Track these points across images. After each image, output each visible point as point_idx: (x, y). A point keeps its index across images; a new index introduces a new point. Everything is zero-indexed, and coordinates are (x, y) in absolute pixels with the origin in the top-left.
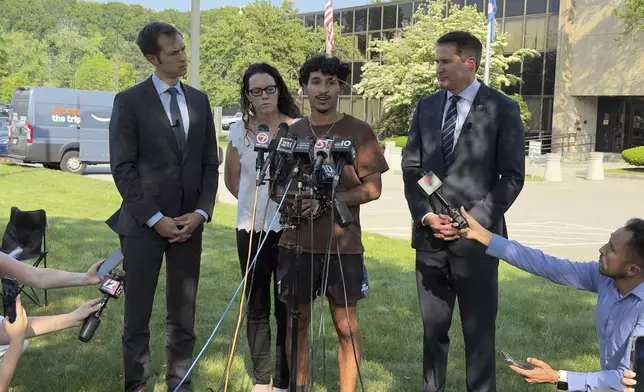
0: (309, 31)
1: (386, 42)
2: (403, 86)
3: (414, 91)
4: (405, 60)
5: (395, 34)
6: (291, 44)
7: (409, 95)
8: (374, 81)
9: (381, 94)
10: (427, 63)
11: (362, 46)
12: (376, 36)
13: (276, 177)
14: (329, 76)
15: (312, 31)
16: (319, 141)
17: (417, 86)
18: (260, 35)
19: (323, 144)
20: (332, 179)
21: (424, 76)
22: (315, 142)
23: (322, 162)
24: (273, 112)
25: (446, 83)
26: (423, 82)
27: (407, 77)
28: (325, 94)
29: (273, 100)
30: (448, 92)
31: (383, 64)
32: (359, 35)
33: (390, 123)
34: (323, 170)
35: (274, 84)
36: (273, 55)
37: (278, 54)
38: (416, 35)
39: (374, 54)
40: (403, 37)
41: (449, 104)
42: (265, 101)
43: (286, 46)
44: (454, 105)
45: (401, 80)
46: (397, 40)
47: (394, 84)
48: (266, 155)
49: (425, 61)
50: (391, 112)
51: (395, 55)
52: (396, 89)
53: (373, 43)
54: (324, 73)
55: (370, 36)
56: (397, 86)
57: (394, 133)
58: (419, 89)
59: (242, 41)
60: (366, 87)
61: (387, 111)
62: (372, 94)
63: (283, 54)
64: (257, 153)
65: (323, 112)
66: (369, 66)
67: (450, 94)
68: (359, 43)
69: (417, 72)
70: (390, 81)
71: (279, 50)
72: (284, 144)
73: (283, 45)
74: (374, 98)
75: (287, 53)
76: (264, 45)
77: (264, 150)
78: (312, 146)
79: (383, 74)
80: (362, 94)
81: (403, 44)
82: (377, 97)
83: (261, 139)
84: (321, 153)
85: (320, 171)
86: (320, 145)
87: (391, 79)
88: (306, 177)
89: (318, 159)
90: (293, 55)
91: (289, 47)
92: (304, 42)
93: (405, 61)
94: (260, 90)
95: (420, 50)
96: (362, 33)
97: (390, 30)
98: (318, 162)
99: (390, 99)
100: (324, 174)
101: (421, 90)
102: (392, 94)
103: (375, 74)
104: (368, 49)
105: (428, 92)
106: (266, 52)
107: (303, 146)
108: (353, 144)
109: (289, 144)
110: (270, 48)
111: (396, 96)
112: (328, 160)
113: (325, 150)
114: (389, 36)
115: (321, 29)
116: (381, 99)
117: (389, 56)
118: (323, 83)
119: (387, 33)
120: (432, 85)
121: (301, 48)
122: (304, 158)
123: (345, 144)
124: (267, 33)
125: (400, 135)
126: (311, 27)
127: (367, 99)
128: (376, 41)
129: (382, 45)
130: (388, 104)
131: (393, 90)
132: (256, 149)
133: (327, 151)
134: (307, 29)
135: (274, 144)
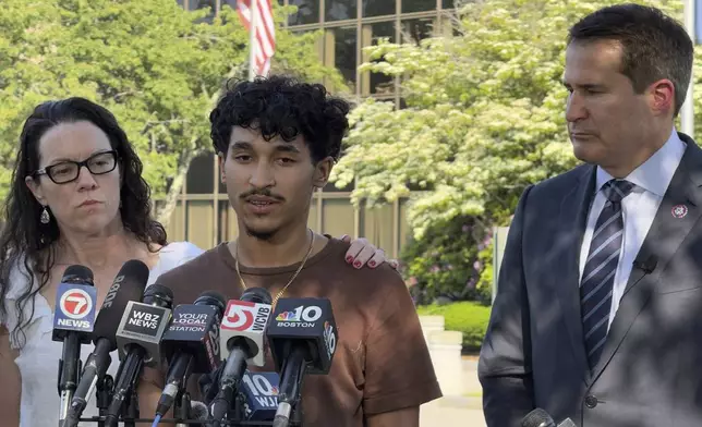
0: (198, 21)
1: (410, 48)
2: (460, 165)
3: (491, 178)
4: (464, 95)
5: (436, 25)
6: (151, 57)
7: (477, 188)
8: (380, 152)
9: (399, 188)
10: (525, 101)
11: (346, 59)
12: (383, 31)
13: (113, 409)
14: (277, 142)
15: (209, 19)
16: (235, 309)
17: (499, 165)
18: (65, 33)
19: (243, 318)
20: (270, 414)
21: (518, 136)
22: (221, 312)
23: (243, 367)
24: (109, 230)
25: (594, 149)
26: (515, 153)
27: (470, 140)
28: (266, 190)
29: (108, 192)
30: (600, 172)
31: (403, 105)
32: (335, 30)
33: (427, 268)
34: (245, 390)
35: (110, 149)
36: (102, 87)
37: (115, 82)
38: (494, 27)
39: (379, 81)
40: (456, 33)
41: (600, 203)
42: (86, 197)
43: (137, 61)
44: (615, 206)
45: (455, 148)
46: (439, 42)
47: (436, 159)
48: (87, 349)
49: (517, 96)
50: (430, 235)
51: (438, 82)
52: (442, 175)
53: (376, 51)
54: (266, 133)
55: (368, 33)
56: (445, 166)
57: (438, 294)
58: (502, 174)
59: (14, 51)
60: (359, 169)
61: (419, 233)
62: (375, 190)
63: (131, 85)
64: (59, 346)
65: (265, 236)
66: (364, 112)
67: (603, 177)
68: (338, 52)
69: (496, 124)
70: (426, 152)
71: (120, 73)
72: (137, 319)
73: (127, 57)
74: (382, 199)
75: (140, 81)
76: (78, 59)
77: (83, 337)
78: (214, 324)
79: (404, 134)
80: (350, 187)
81: (456, 54)
82: (391, 196)
83: (71, 306)
84: (239, 342)
85: (238, 394)
86: (236, 318)
87: (426, 145)
88: (198, 411)
89: (232, 359)
90: (158, 86)
91: (147, 65)
92: (187, 50)
93: (463, 97)
94: (70, 166)
95: (504, 68)
96: (345, 23)
97: (421, 15)
98: (231, 368)
99: (425, 200)
100: (250, 399)
101: (511, 176)
102: (430, 187)
103: (381, 133)
104: (363, 67)
105: (528, 181)
106: (82, 80)
107: (190, 323)
108: (328, 316)
109: (149, 320)
110: (94, 68)
111: (443, 193)
112: (259, 360)
113: (250, 332)
114: (420, 31)
115: (233, 14)
116: (402, 200)
117: (421, 85)
118: (263, 160)
119: (414, 22)
120: (538, 163)
121: (181, 67)
122: (190, 356)
123: (304, 316)
124: (85, 30)
125: (455, 299)
126: (205, 11)
127: (363, 202)
128: (384, 43)
129: (400, 56)
130: (420, 215)
131: (432, 176)
132: (58, 335)
133: (255, 335)
134: (195, 14)
135: (108, 317)
